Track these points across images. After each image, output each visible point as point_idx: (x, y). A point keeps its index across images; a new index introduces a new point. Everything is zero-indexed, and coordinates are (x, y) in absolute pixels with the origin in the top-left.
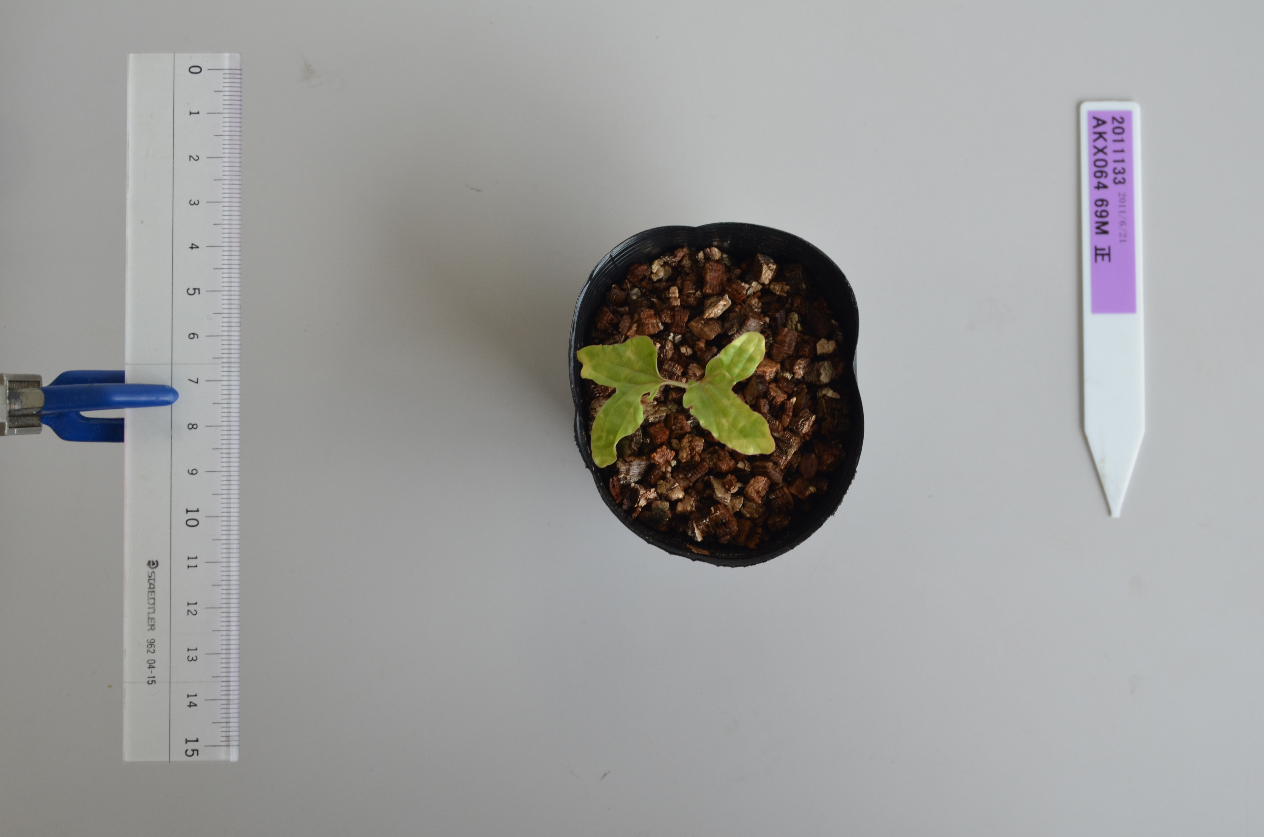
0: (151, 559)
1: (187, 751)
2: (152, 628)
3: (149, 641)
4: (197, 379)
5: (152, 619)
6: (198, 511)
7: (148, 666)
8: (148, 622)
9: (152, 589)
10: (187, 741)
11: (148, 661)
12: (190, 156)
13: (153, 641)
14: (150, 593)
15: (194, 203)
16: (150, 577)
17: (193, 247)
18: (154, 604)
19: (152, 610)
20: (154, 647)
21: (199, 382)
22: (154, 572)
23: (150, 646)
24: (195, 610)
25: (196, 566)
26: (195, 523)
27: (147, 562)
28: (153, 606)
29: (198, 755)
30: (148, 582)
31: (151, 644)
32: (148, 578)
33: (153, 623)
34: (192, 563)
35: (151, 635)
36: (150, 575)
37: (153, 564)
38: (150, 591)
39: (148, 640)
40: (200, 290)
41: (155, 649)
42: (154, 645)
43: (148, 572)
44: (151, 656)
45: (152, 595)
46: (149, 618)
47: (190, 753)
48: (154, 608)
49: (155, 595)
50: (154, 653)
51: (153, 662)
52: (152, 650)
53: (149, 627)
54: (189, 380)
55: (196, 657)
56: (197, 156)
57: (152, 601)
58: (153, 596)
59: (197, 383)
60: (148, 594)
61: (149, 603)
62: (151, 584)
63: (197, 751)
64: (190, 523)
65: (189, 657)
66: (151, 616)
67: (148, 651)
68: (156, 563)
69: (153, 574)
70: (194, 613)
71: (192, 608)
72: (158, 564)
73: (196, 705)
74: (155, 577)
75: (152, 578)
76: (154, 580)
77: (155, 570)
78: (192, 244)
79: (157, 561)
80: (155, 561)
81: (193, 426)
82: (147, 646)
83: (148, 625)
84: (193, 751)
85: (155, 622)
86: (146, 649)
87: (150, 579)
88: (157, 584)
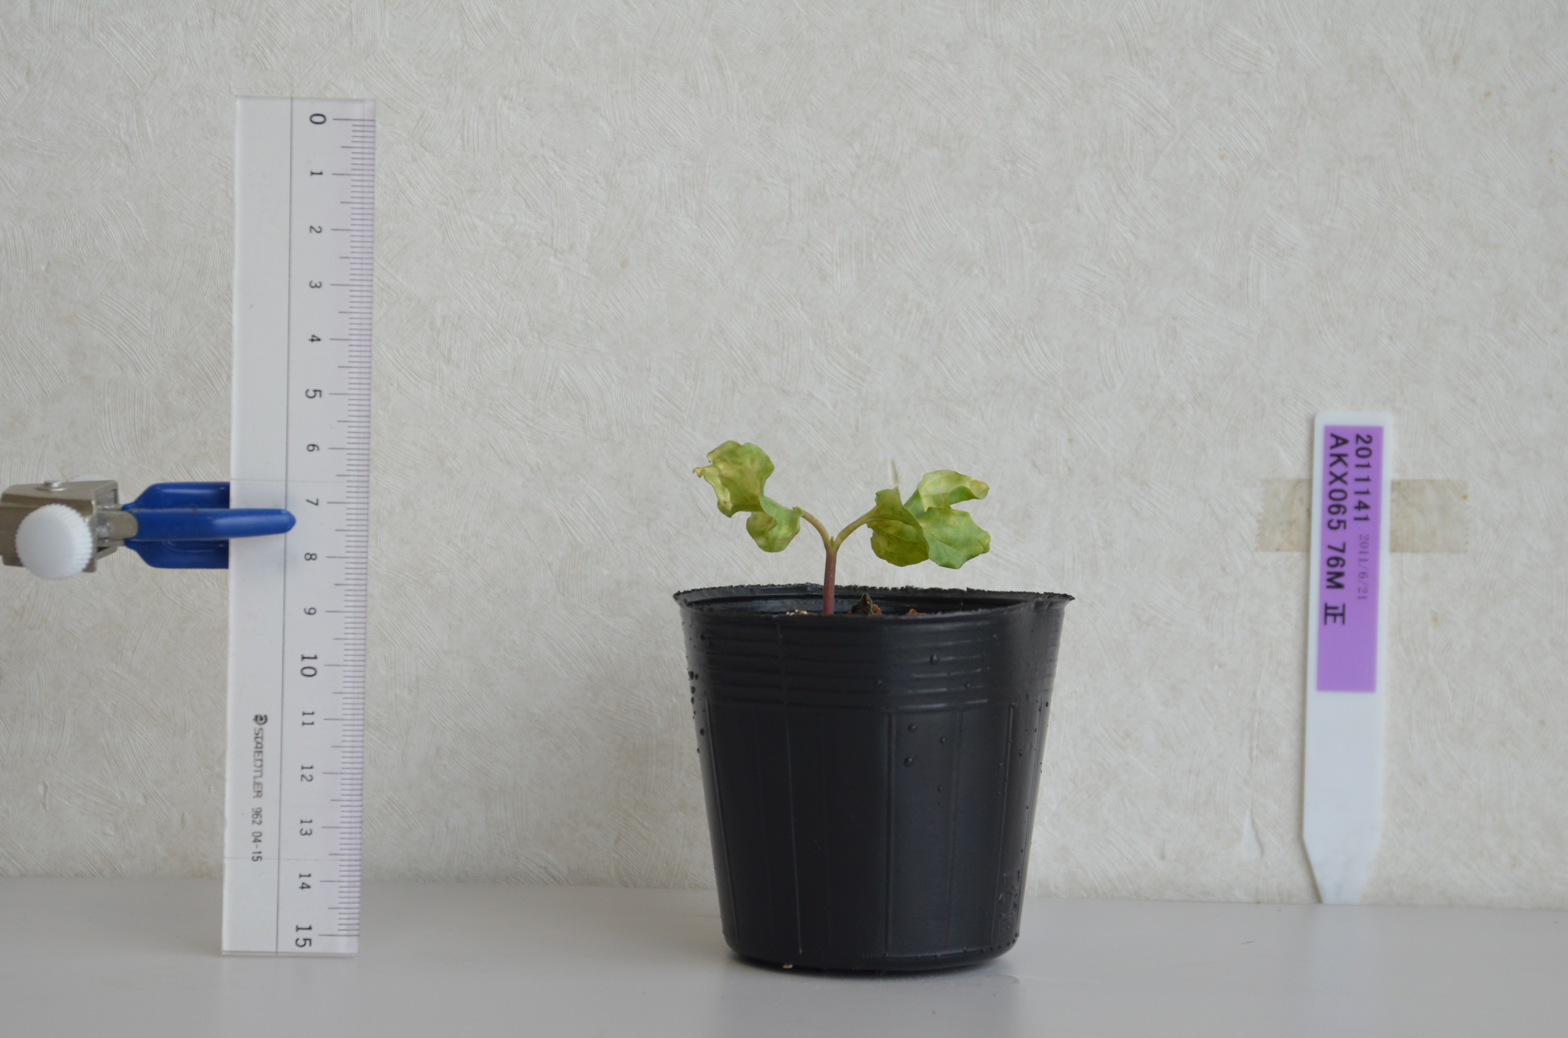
0: (258, 713)
1: (297, 940)
2: (259, 794)
4: (317, 500)
5: (259, 784)
6: (315, 658)
7: (253, 840)
8: (254, 788)
9: (259, 750)
10: (298, 929)
11: (253, 833)
12: (312, 227)
13: (259, 810)
15: (316, 286)
16: (257, 734)
17: (314, 339)
18: (261, 766)
21: (320, 503)
24: (311, 776)
25: (312, 724)
26: (311, 672)
27: (253, 717)
28: (259, 769)
29: (310, 944)
30: (255, 740)
31: (258, 813)
32: (254, 736)
33: (259, 789)
34: (308, 719)
35: (257, 803)
38: (256, 752)
39: (253, 809)
40: (323, 393)
41: (263, 819)
42: (260, 815)
43: (255, 729)
44: (256, 828)
45: (258, 756)
46: (255, 783)
47: (301, 942)
48: (261, 771)
49: (262, 756)
50: (260, 824)
51: (259, 834)
52: (258, 820)
53: (255, 794)
54: (308, 501)
56: (319, 227)
57: (259, 763)
58: (260, 758)
59: (317, 504)
60: (254, 755)
61: (255, 766)
62: (258, 743)
63: (310, 940)
64: (307, 672)
65: (302, 830)
66: (258, 780)
67: (254, 822)
68: (264, 719)
69: (260, 731)
71: (307, 772)
73: (309, 887)
74: (263, 734)
75: (260, 735)
76: (262, 738)
77: (264, 727)
78: (313, 336)
79: (265, 716)
81: (311, 557)
82: (253, 815)
83: (254, 791)
84: (305, 940)
85: (262, 788)
86: (251, 819)
88: (266, 743)
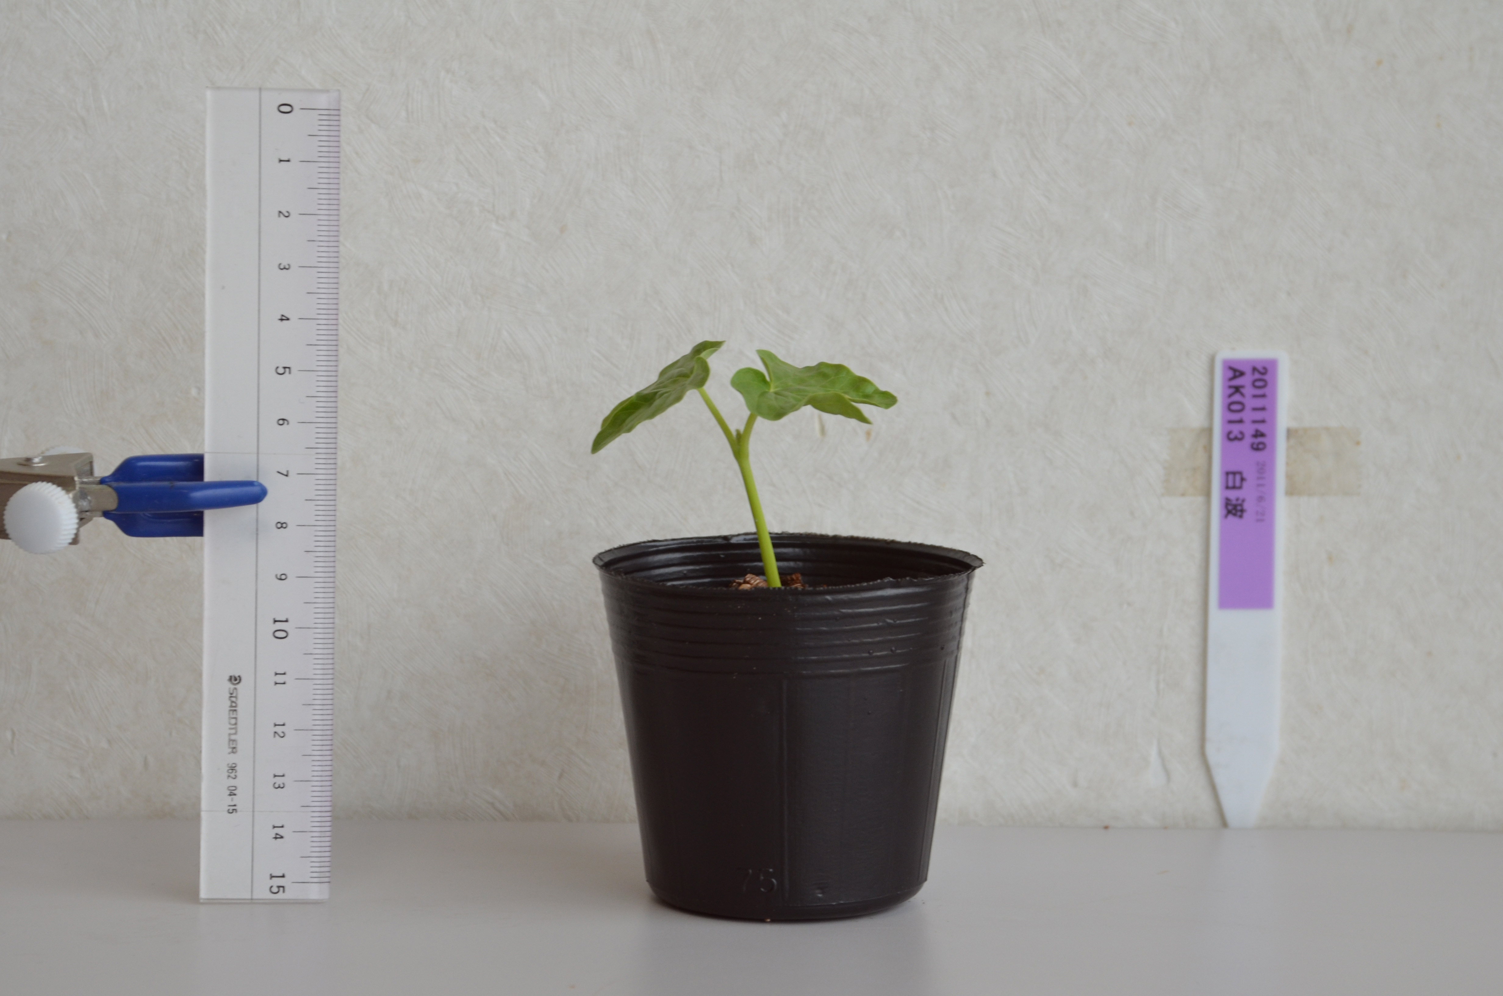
0: (232, 674)
1: (272, 887)
2: (234, 750)
3: (230, 766)
4: (288, 471)
5: (234, 741)
6: (287, 621)
7: (229, 794)
8: (229, 744)
9: (233, 708)
10: (272, 877)
11: (229, 787)
12: (280, 212)
13: (234, 765)
14: (231, 712)
15: (285, 268)
16: (231, 694)
17: (283, 319)
18: (236, 724)
19: (233, 731)
20: (236, 772)
21: (290, 474)
22: (235, 689)
23: (230, 771)
24: (283, 732)
25: (284, 683)
26: (283, 634)
27: (228, 678)
28: (234, 727)
29: (284, 891)
30: (230, 700)
31: (233, 768)
32: (229, 695)
33: (234, 746)
34: (280, 679)
35: (232, 759)
36: (231, 692)
37: (236, 680)
38: (230, 710)
39: (228, 764)
40: (293, 370)
41: (236, 774)
42: (234, 769)
43: (230, 688)
44: (232, 782)
45: (233, 714)
46: (230, 740)
47: (275, 890)
48: (235, 729)
49: (237, 715)
50: (235, 778)
51: (234, 788)
52: (233, 775)
53: (230, 750)
54: (279, 472)
55: (283, 784)
56: (288, 212)
57: (233, 721)
58: (234, 716)
59: (287, 476)
60: (229, 714)
61: (230, 724)
62: (233, 702)
63: (283, 887)
64: (278, 634)
65: (275, 783)
66: (233, 737)
67: (229, 776)
68: (238, 678)
69: (235, 690)
70: (282, 735)
71: (279, 729)
72: (240, 680)
73: (282, 837)
74: (237, 694)
75: (234, 695)
76: (236, 697)
77: (237, 686)
78: (283, 316)
79: (239, 676)
80: (237, 675)
81: (282, 525)
82: (228, 770)
83: (229, 748)
84: (279, 887)
85: (236, 745)
86: (227, 774)
87: (231, 697)
88: (240, 702)
